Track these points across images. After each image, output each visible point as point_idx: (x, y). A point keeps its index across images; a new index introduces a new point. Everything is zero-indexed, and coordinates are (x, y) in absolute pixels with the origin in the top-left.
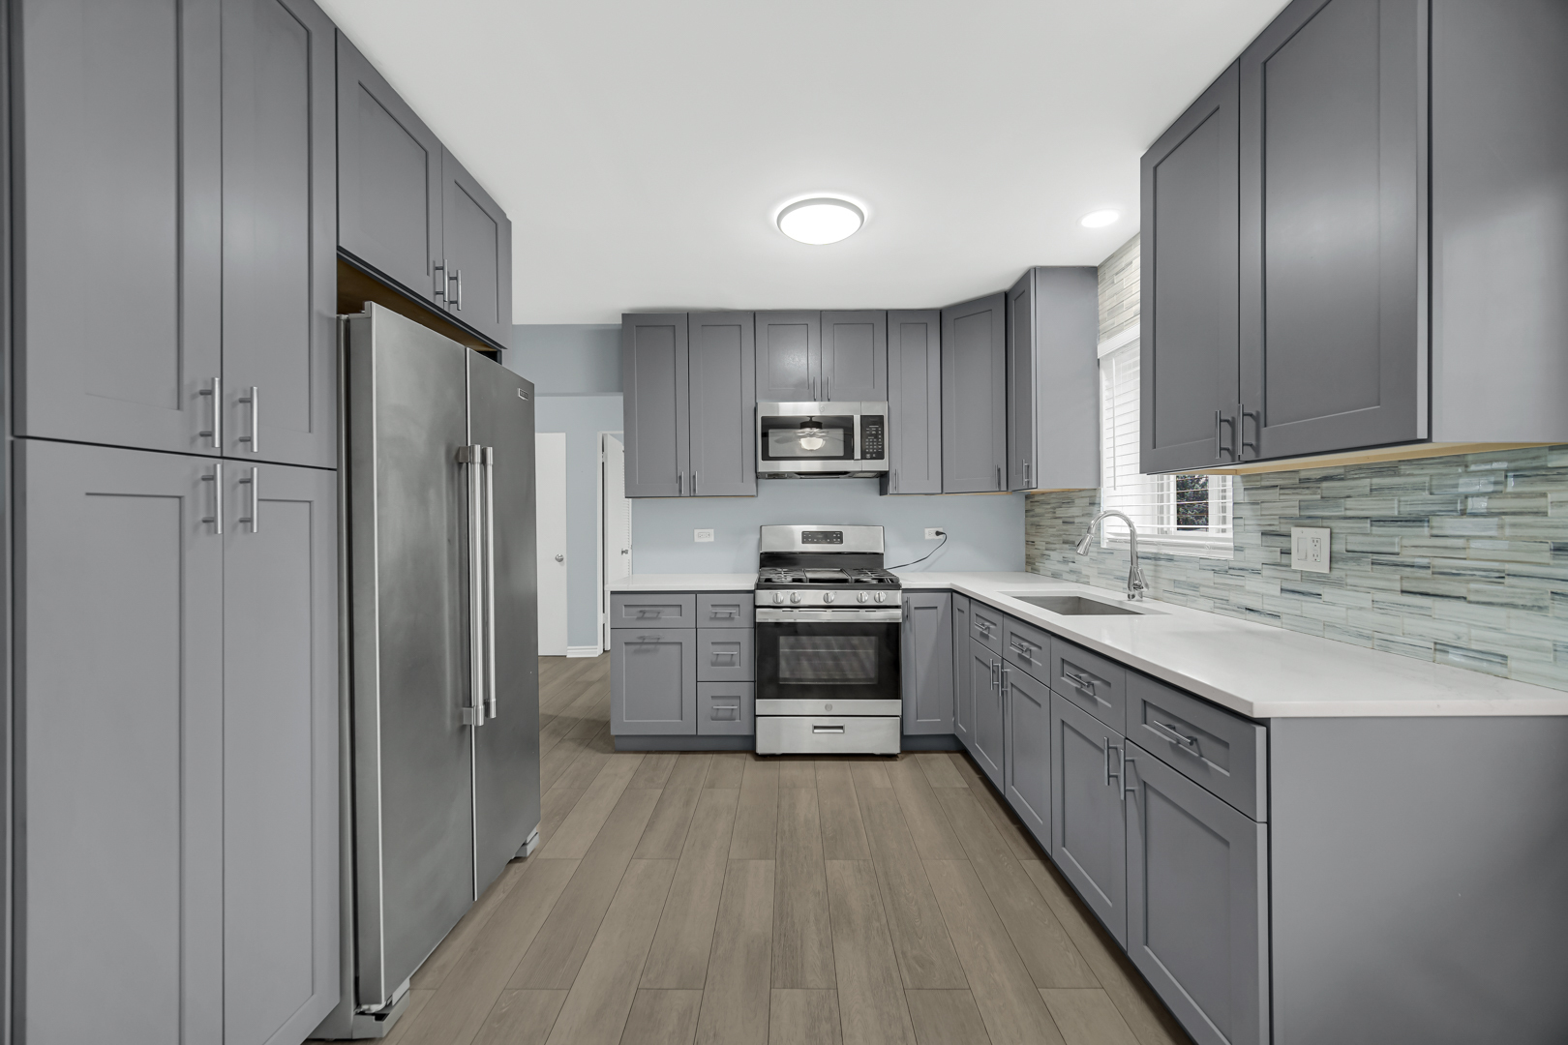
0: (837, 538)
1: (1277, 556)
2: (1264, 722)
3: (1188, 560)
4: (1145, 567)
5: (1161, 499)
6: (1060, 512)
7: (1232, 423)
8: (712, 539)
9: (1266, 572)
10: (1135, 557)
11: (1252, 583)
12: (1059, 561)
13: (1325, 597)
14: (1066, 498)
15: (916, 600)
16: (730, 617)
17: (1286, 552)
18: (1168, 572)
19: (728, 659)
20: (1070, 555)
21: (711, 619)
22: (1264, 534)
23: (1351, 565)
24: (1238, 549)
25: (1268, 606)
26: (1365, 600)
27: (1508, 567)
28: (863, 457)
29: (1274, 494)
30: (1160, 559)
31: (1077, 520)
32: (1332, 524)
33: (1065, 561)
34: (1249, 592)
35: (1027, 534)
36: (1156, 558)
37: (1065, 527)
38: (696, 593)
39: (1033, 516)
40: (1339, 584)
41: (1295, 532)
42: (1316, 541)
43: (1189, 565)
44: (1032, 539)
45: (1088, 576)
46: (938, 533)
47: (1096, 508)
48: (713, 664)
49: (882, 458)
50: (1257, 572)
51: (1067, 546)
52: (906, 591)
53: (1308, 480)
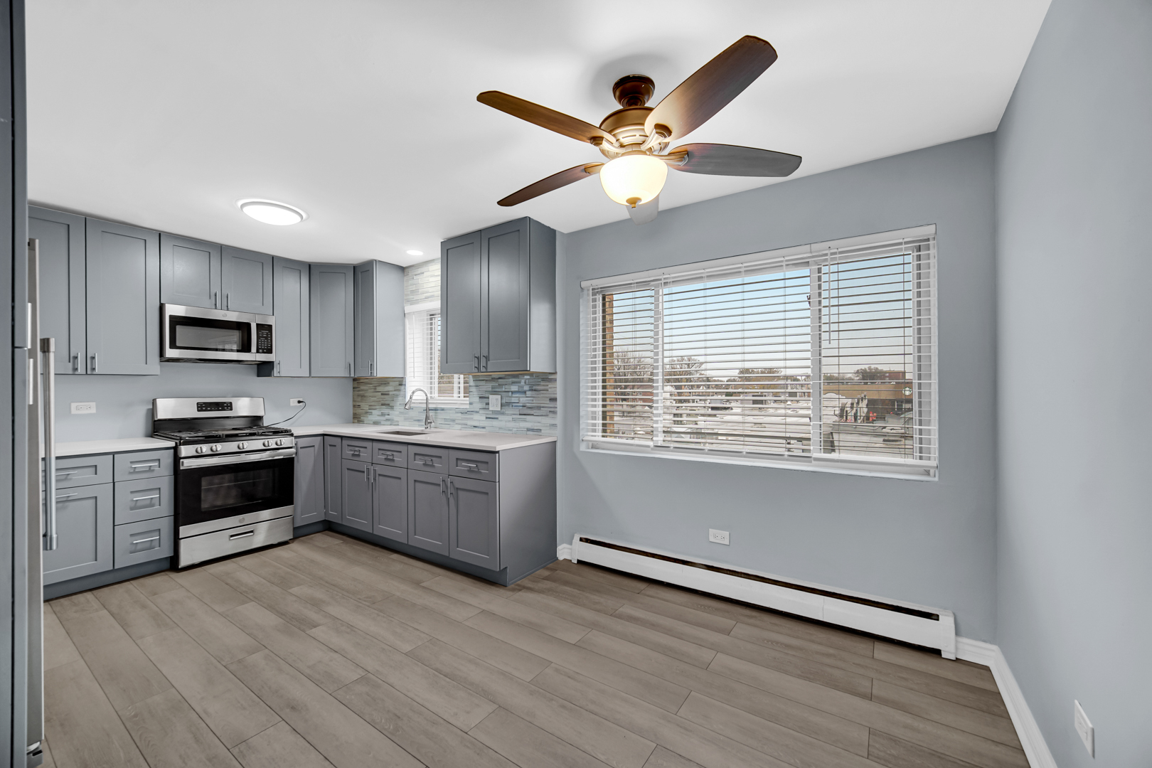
0: (227, 406)
1: (484, 406)
2: (498, 452)
3: (450, 409)
4: (431, 414)
5: (431, 383)
6: (379, 389)
7: (478, 358)
8: (93, 411)
9: (481, 412)
10: (427, 410)
11: (476, 417)
12: (378, 415)
13: (500, 419)
14: (385, 381)
15: (302, 442)
16: (150, 470)
17: (488, 404)
18: (441, 415)
19: (148, 502)
20: (386, 411)
21: (130, 473)
22: (480, 397)
23: (507, 407)
24: (471, 404)
25: (482, 424)
26: (510, 418)
27: (542, 405)
28: (258, 352)
29: (483, 383)
30: (437, 410)
31: (391, 393)
32: (502, 394)
33: (383, 415)
34: (475, 420)
35: (354, 401)
36: (436, 409)
37: (383, 397)
38: (114, 454)
39: (359, 391)
40: (503, 414)
41: (491, 396)
42: (497, 400)
43: (451, 412)
44: (358, 404)
45: (398, 421)
46: (299, 402)
47: (403, 387)
48: (132, 509)
49: (271, 353)
50: (477, 412)
51: (384, 407)
52: (296, 437)
53: (494, 378)
